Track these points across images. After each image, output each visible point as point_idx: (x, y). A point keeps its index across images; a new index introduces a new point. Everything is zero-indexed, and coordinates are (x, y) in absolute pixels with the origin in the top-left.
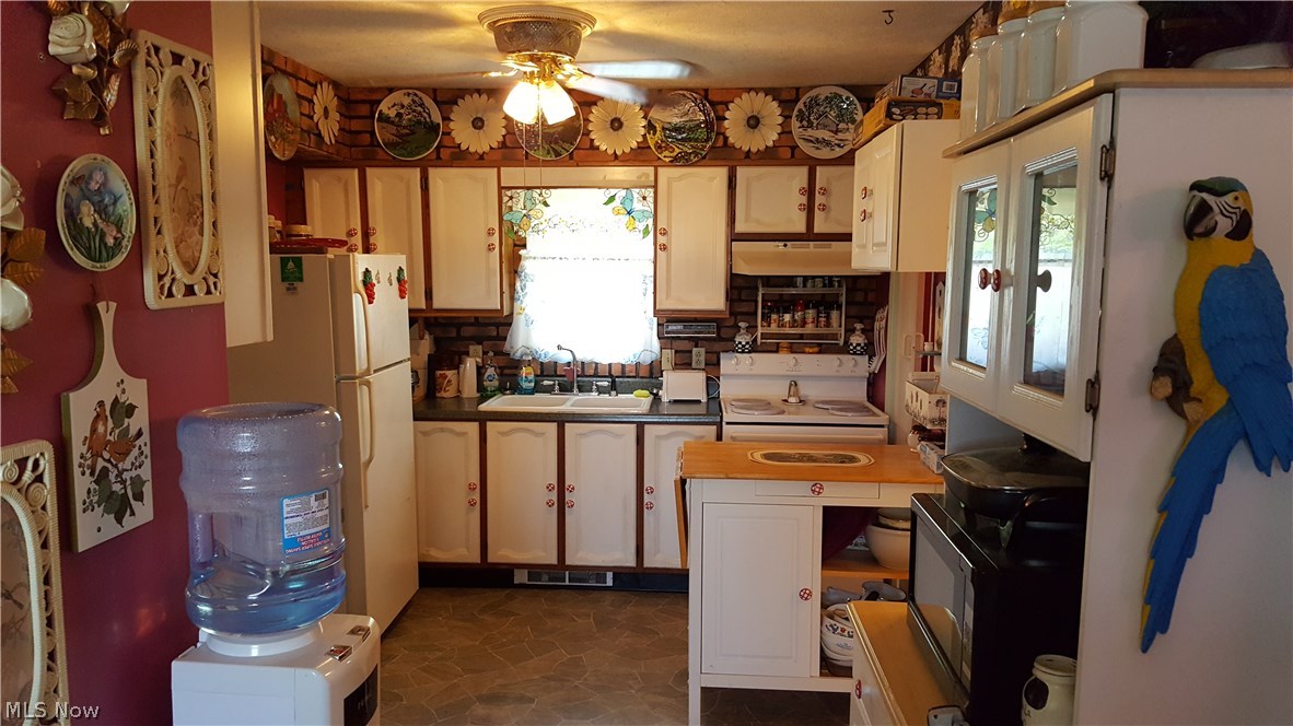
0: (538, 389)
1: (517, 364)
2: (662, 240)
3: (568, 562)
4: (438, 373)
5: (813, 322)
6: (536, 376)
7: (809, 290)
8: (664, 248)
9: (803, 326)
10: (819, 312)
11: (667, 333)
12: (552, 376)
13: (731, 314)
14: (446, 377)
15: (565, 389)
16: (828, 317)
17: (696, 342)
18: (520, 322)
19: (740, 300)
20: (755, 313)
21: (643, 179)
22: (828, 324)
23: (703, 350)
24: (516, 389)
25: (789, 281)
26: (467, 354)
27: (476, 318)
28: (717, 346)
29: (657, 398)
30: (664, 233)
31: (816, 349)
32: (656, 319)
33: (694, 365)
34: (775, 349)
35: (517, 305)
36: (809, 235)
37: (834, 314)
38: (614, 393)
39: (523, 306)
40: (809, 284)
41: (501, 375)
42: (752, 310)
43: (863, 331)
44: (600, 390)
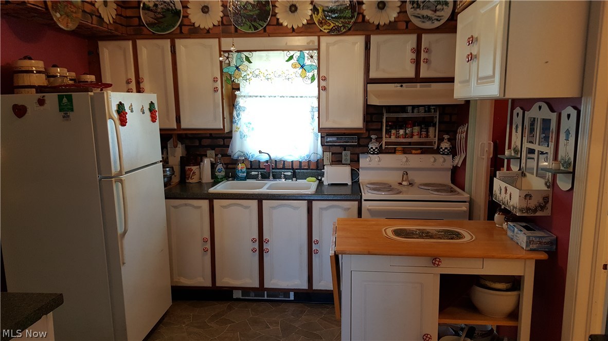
0: (249, 176)
1: (235, 162)
2: (323, 83)
3: (266, 286)
4: (187, 168)
5: (417, 135)
6: (247, 169)
7: (415, 115)
8: (324, 89)
9: (412, 137)
10: (421, 129)
11: (327, 142)
12: (257, 169)
13: (366, 130)
14: (192, 170)
15: (265, 177)
16: (427, 132)
17: (345, 148)
18: (236, 136)
19: (372, 121)
20: (381, 130)
21: (311, 44)
22: (427, 136)
23: (348, 153)
24: (235, 177)
25: (403, 109)
26: (206, 156)
27: (211, 134)
28: (357, 150)
29: (321, 183)
30: (325, 79)
31: (419, 151)
32: (320, 134)
33: (343, 162)
34: (393, 151)
35: (234, 126)
36: (417, 79)
37: (431, 130)
38: (294, 179)
39: (238, 126)
40: (416, 110)
41: (226, 168)
42: (379, 127)
43: (449, 140)
44: (286, 178)
